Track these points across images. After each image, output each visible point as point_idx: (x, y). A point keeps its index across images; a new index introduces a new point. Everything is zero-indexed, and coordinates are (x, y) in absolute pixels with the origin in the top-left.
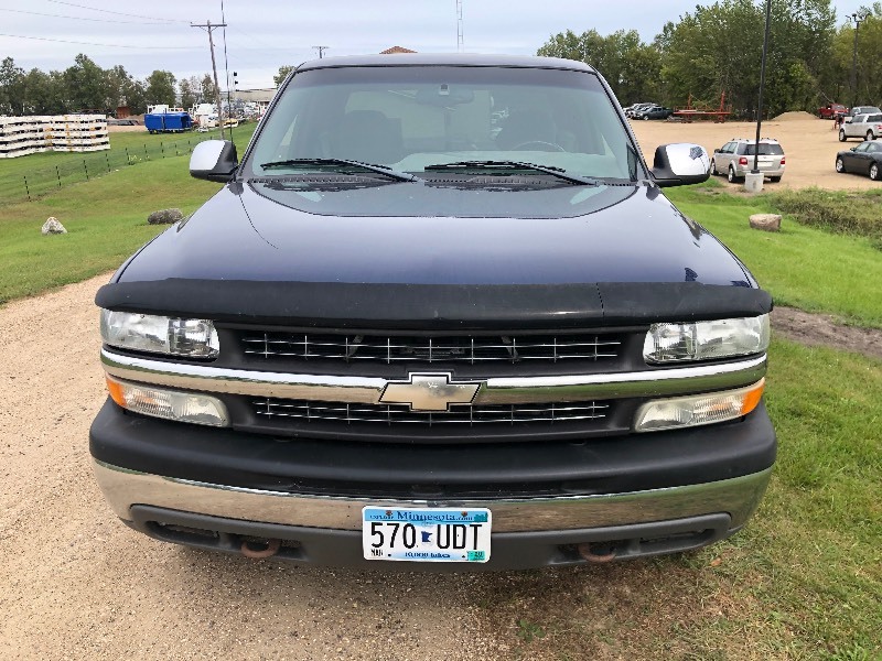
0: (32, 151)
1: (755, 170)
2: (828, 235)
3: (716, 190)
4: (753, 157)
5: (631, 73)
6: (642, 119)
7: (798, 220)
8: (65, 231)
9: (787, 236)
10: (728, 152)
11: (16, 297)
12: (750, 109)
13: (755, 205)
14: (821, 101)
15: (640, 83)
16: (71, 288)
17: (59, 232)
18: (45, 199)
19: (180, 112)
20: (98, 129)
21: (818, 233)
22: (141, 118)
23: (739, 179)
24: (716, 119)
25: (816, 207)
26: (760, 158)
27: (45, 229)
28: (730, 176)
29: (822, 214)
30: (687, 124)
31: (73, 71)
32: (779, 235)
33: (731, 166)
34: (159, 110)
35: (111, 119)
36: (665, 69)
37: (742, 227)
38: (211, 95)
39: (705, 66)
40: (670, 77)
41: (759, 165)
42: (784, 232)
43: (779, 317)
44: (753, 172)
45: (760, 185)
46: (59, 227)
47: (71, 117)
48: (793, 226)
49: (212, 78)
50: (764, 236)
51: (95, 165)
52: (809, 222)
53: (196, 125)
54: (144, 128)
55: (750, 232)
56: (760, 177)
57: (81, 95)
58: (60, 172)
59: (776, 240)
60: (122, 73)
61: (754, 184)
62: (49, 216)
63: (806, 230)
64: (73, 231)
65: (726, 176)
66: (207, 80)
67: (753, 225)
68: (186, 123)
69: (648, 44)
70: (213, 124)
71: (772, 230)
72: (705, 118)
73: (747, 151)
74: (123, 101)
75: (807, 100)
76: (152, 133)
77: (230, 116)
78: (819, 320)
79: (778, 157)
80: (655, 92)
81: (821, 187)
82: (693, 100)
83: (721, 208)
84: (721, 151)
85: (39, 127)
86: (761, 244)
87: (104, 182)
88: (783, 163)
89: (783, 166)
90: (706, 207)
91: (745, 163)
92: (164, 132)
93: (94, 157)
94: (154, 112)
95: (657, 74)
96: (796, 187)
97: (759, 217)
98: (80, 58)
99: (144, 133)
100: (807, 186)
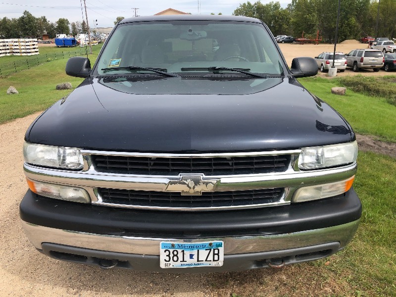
0: (4, 55)
2: (367, 97)
4: (332, 61)
5: (276, 22)
6: (281, 42)
7: (353, 90)
8: (18, 92)
9: (348, 97)
10: (321, 58)
12: (330, 38)
13: (333, 83)
14: (362, 35)
15: (280, 26)
16: (19, 120)
17: (15, 93)
18: (9, 77)
19: (70, 37)
20: (34, 45)
21: (363, 96)
22: (53, 40)
23: (326, 71)
24: (314, 43)
25: (361, 84)
26: (335, 61)
27: (8, 92)
28: (322, 69)
29: (364, 87)
30: (302, 45)
31: (22, 18)
32: (345, 97)
33: (322, 64)
34: (62, 36)
35: (39, 40)
36: (292, 20)
37: (329, 93)
38: (85, 30)
39: (311, 18)
40: (294, 23)
41: (335, 64)
42: (347, 95)
44: (332, 67)
45: (335, 73)
46: (15, 91)
47: (22, 40)
48: (351, 93)
49: (86, 22)
50: (338, 97)
51: (31, 62)
52: (358, 91)
53: (78, 43)
54: (55, 45)
55: (332, 95)
56: (335, 70)
58: (15, 65)
59: (344, 99)
60: (45, 20)
61: (333, 73)
62: (10, 85)
63: (357, 94)
64: (21, 93)
65: (320, 69)
66: (84, 24)
67: (333, 92)
68: (74, 43)
69: (284, 9)
71: (342, 95)
72: (310, 42)
73: (330, 57)
74: (45, 32)
75: (356, 35)
76: (58, 47)
77: (94, 40)
78: (367, 138)
79: (344, 60)
80: (287, 31)
81: (363, 74)
82: (304, 34)
83: (318, 84)
84: (318, 58)
85: (7, 44)
86: (337, 101)
87: (36, 70)
88: (346, 63)
89: (346, 65)
90: (311, 83)
91: (329, 63)
92: (64, 47)
93: (31, 58)
94: (59, 37)
95: (288, 22)
96: (352, 74)
97: (336, 88)
98: (26, 12)
99: (55, 47)
100: (356, 74)
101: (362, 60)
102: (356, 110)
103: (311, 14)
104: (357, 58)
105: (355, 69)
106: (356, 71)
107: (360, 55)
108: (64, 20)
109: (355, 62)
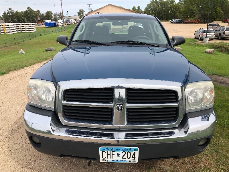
0: (16, 32)
1: (206, 37)
2: (227, 55)
3: (195, 42)
4: (206, 33)
5: (172, 11)
6: (175, 23)
7: (219, 51)
8: (25, 53)
9: (215, 55)
10: (199, 32)
11: (12, 71)
12: (205, 20)
13: (206, 47)
14: (224, 18)
15: (175, 13)
16: (26, 68)
17: (23, 53)
18: (19, 44)
19: (53, 22)
20: (33, 26)
21: (224, 55)
22: (44, 23)
23: (202, 39)
24: (195, 23)
25: (223, 47)
26: (208, 34)
27: (20, 52)
28: (199, 39)
29: (225, 49)
30: (187, 25)
31: (26, 11)
32: (214, 55)
33: (200, 36)
35: (36, 24)
36: (182, 9)
37: (203, 53)
38: (61, 17)
39: (193, 8)
40: (183, 11)
41: (207, 36)
42: (215, 54)
43: (215, 78)
45: (208, 41)
46: (23, 52)
47: (26, 23)
48: (217, 53)
49: (62, 13)
50: (209, 55)
51: (32, 36)
52: (222, 51)
53: (58, 25)
54: (44, 26)
55: (205, 54)
56: (208, 39)
57: (29, 17)
58: (23, 38)
59: (213, 56)
60: (39, 12)
61: (206, 41)
62: (21, 49)
63: (220, 53)
64: (27, 53)
65: (198, 39)
66: (60, 13)
67: (206, 52)
68: (55, 25)
69: (177, 3)
70: (62, 25)
71: (211, 54)
72: (192, 23)
73: (204, 31)
74: (39, 19)
75: (221, 18)
76: (46, 27)
77: (66, 23)
78: (227, 79)
79: (213, 33)
80: (178, 16)
81: (225, 41)
82: (189, 18)
83: (197, 47)
84: (197, 32)
85: (18, 26)
86: (209, 58)
87: (35, 40)
88: (214, 35)
89: (214, 36)
90: (193, 47)
91: (204, 35)
92: (49, 27)
93: (32, 34)
94: (47, 22)
95: (179, 11)
96: (218, 42)
97: (208, 50)
98: (28, 8)
99: (44, 27)
100: (221, 41)
101: (224, 33)
102: (220, 63)
103: (193, 6)
104: (221, 32)
105: (220, 38)
106: (220, 40)
107: (223, 30)
108: (49, 12)
109: (220, 34)
